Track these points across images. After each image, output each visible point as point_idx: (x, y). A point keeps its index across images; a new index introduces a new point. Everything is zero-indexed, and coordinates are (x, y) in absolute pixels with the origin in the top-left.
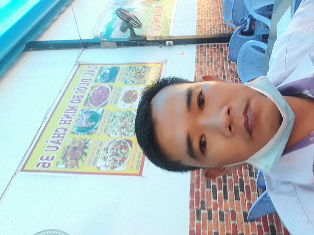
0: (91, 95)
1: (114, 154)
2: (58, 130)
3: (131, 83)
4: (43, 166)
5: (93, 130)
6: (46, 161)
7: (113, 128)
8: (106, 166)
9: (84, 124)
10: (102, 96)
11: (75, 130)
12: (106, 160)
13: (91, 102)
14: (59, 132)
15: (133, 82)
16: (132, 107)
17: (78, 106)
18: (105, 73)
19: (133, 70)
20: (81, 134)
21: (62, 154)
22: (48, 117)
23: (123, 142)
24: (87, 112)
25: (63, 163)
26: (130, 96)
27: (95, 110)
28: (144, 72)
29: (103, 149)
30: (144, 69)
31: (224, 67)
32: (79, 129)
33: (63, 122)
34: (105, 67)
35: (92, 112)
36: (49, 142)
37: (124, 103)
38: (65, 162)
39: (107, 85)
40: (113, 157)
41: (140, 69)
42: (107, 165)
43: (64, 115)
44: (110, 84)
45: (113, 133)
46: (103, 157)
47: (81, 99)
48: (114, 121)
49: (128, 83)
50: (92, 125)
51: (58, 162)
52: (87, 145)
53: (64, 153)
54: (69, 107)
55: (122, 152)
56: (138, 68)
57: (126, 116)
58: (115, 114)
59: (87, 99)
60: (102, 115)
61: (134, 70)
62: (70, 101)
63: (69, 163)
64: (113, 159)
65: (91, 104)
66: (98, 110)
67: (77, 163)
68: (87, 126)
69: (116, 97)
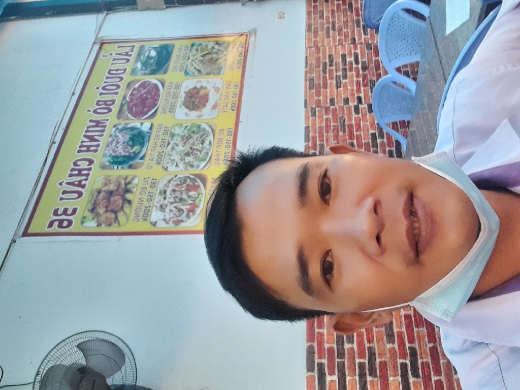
0: (128, 99)
1: (177, 200)
2: (78, 163)
3: (196, 73)
4: (60, 226)
5: (138, 160)
6: (63, 217)
7: (171, 156)
9: (121, 151)
10: (147, 99)
11: (106, 160)
12: (164, 211)
13: (130, 110)
14: (79, 166)
15: (199, 71)
16: (200, 116)
17: (107, 120)
18: (149, 57)
19: (197, 50)
20: (118, 168)
21: (89, 204)
22: (58, 140)
23: (191, 180)
24: (124, 129)
25: (93, 219)
26: (196, 98)
27: (138, 125)
28: (217, 53)
29: (158, 192)
30: (216, 47)
31: (356, 38)
32: (113, 160)
33: (85, 149)
34: (148, 45)
35: (133, 129)
36: (64, 184)
37: (187, 110)
38: (96, 216)
39: (153, 80)
40: (176, 205)
41: (210, 47)
42: (167, 217)
43: (85, 136)
44: (160, 76)
45: (172, 165)
46: (158, 205)
47: (111, 107)
48: (172, 143)
49: (190, 73)
50: (134, 152)
51: (84, 218)
52: (129, 186)
53: (93, 201)
54: (91, 121)
55: (189, 197)
56: (207, 45)
57: (192, 134)
58: (173, 131)
59: (122, 106)
60: (150, 133)
61: (199, 48)
62: (92, 111)
63: (103, 218)
64: (175, 207)
65: (129, 115)
66: (142, 124)
67: (116, 218)
68: (127, 154)
69: (171, 100)
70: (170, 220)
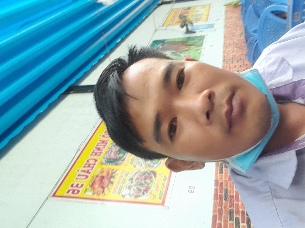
1: (139, 184)
2: (89, 161)
4: (73, 193)
5: (120, 161)
6: (76, 188)
8: (130, 194)
9: (112, 156)
11: (104, 161)
12: (130, 189)
17: (109, 140)
20: (109, 164)
21: (91, 182)
22: (81, 149)
23: (148, 173)
25: (91, 190)
29: (129, 178)
32: (108, 160)
33: (94, 154)
36: (80, 171)
38: (93, 189)
40: (137, 186)
42: (132, 193)
43: (96, 148)
45: (139, 164)
46: (128, 186)
50: (119, 157)
51: (87, 189)
52: (114, 175)
53: (93, 181)
54: (100, 140)
55: (146, 183)
62: (101, 136)
63: (96, 191)
64: (137, 188)
67: (103, 191)
68: (115, 158)
70: (132, 195)
